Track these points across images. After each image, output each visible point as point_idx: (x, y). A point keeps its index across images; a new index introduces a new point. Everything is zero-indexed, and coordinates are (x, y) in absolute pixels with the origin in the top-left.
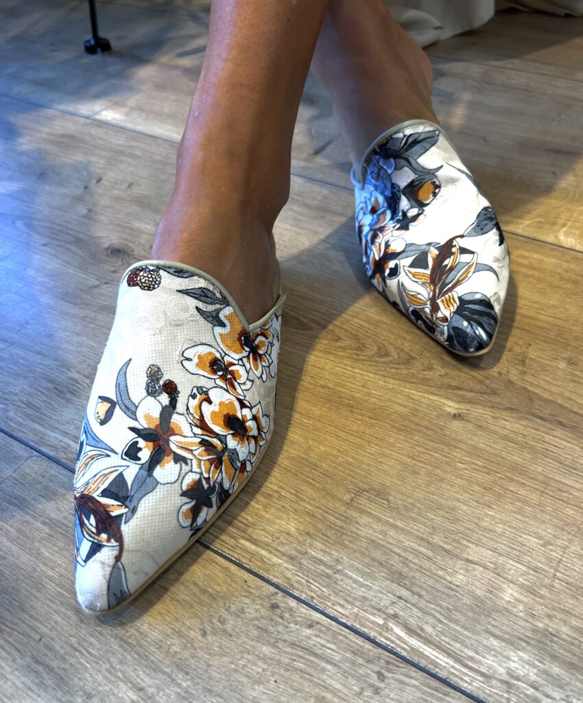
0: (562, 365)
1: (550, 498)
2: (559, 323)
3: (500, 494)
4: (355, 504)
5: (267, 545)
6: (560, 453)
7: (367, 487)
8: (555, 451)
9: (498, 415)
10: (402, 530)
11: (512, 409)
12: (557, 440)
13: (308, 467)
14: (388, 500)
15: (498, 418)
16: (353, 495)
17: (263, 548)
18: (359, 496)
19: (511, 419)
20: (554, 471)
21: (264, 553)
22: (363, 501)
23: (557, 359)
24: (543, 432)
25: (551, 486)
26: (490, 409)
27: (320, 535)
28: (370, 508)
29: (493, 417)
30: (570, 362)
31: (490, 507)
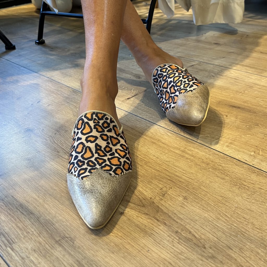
0: (181, 199)
1: (141, 254)
2: (190, 180)
3: (121, 248)
4: (60, 242)
5: (17, 252)
6: (157, 236)
7: (68, 236)
8: (155, 235)
9: (140, 216)
10: (72, 255)
11: (147, 214)
12: (159, 230)
13: (50, 224)
14: (73, 243)
15: (139, 217)
16: (61, 238)
17: (14, 252)
18: (63, 239)
19: (144, 218)
20: (150, 243)
21: (13, 254)
22: (63, 241)
23: (180, 196)
24: (155, 226)
25: (145, 249)
26: (138, 213)
27: (39, 252)
28: (65, 245)
29: (137, 216)
30: (185, 198)
31: (113, 253)
